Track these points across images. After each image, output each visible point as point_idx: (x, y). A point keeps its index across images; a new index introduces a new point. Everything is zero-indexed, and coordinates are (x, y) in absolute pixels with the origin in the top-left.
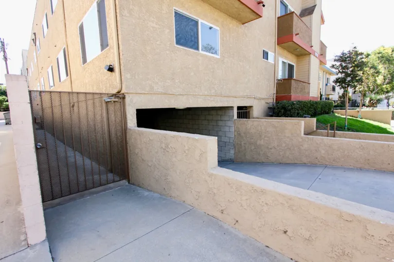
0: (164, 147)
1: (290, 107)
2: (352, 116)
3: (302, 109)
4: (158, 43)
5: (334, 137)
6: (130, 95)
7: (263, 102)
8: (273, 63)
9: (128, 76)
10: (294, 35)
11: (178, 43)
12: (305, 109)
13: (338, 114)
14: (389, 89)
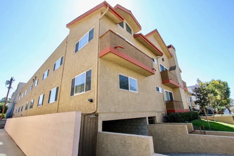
0: (123, 143)
1: (176, 117)
2: (211, 120)
3: (183, 118)
4: (113, 88)
5: (205, 134)
6: (101, 114)
7: (160, 114)
8: (162, 92)
9: (101, 104)
10: (170, 80)
11: (121, 88)
12: (184, 117)
13: (203, 119)
14: (226, 102)
